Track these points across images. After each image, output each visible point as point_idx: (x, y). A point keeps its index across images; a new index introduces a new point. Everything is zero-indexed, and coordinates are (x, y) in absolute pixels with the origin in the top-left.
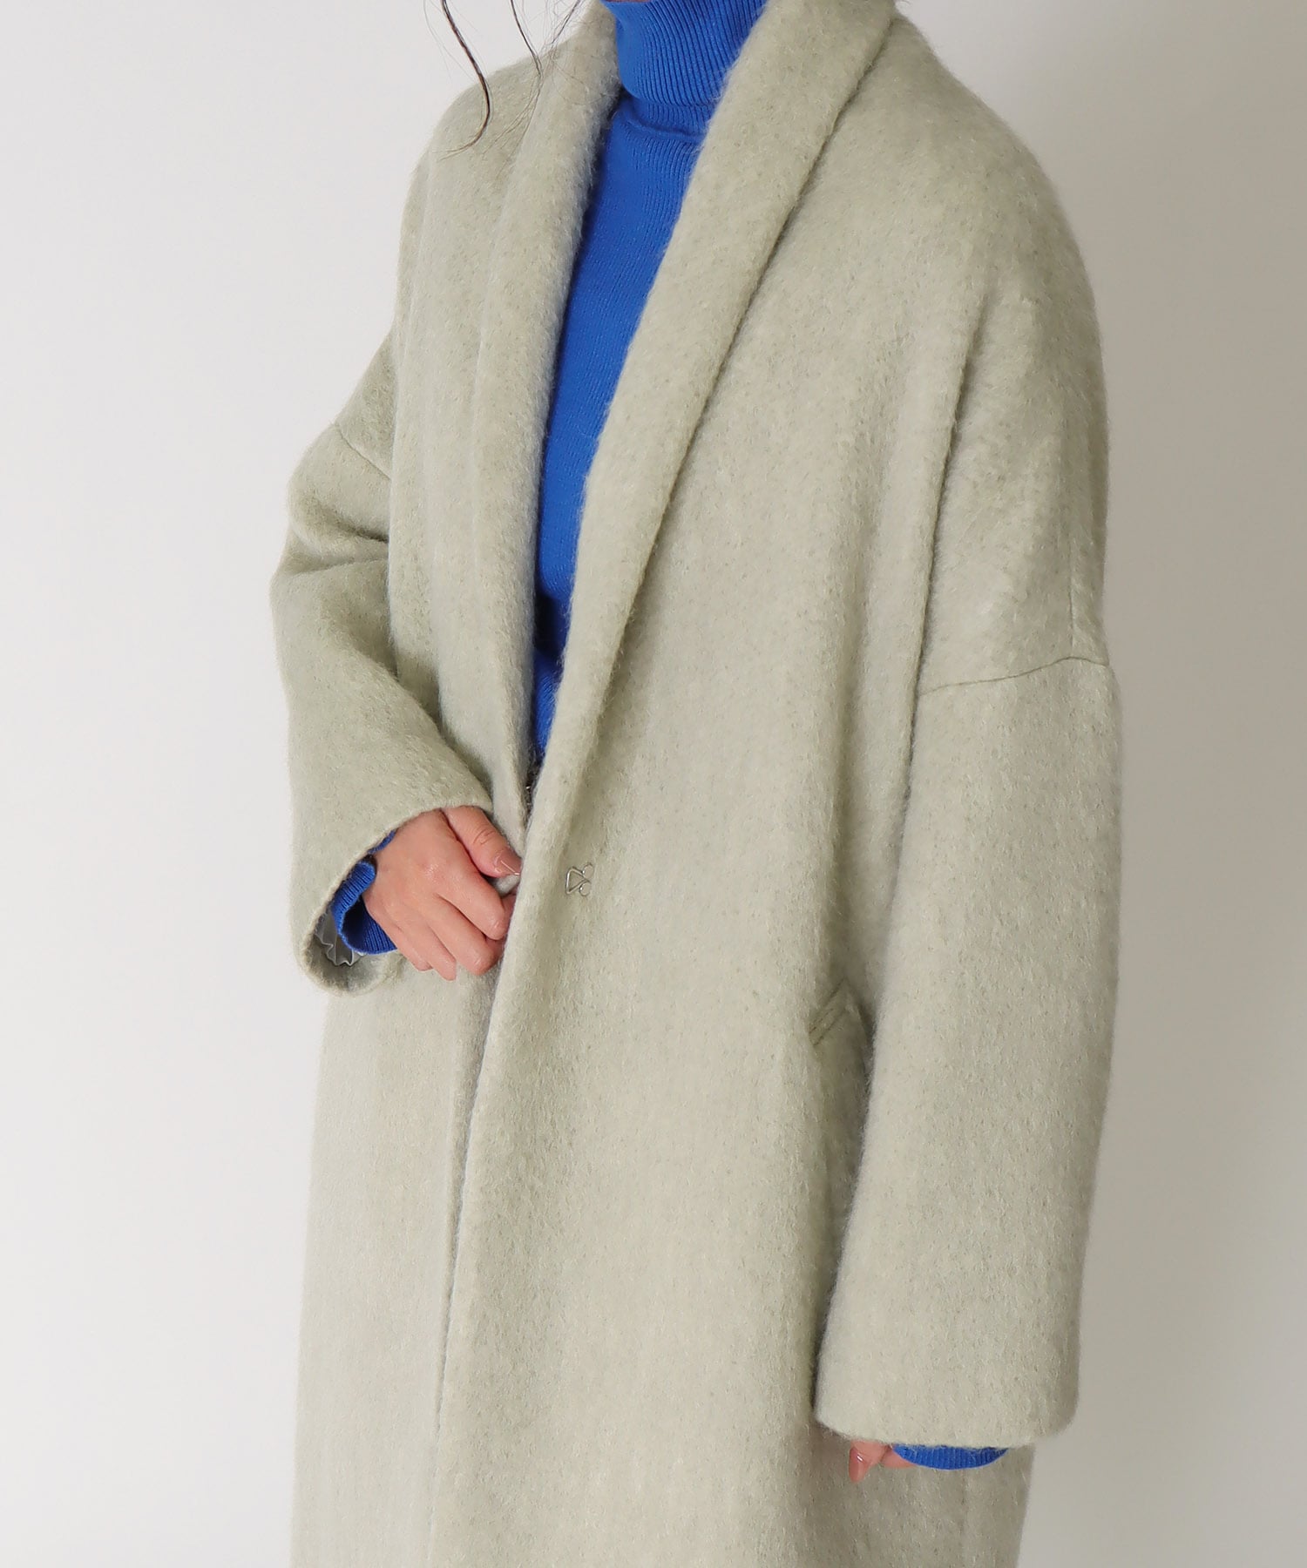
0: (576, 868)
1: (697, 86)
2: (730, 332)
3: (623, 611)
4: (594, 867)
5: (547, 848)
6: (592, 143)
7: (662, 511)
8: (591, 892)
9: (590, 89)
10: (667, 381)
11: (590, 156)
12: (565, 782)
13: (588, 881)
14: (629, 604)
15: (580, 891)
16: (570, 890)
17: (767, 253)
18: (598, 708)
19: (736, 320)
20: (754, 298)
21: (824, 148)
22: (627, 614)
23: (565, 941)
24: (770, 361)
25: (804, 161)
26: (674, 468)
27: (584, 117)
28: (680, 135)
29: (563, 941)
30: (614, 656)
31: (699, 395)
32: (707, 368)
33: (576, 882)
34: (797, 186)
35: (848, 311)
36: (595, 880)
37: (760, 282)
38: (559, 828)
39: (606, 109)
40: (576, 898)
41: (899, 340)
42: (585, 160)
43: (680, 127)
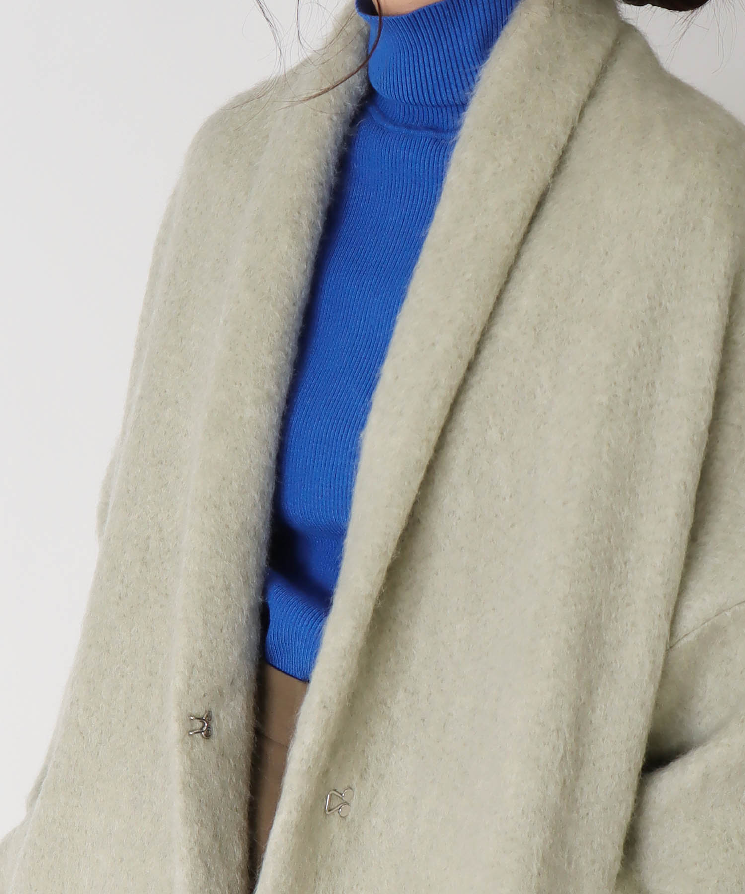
0: (335, 790)
1: (452, 89)
2: (492, 300)
3: (386, 552)
4: (353, 791)
5: (305, 768)
6: (334, 147)
7: (425, 462)
8: (350, 814)
9: (335, 99)
10: (433, 344)
11: (333, 159)
12: (325, 707)
13: (348, 804)
14: (392, 545)
15: (339, 812)
16: (329, 811)
17: (523, 230)
18: (359, 640)
19: (496, 290)
20: (511, 271)
21: (571, 137)
22: (390, 555)
23: (322, 857)
24: (535, 330)
25: (554, 148)
26: (438, 423)
27: (327, 123)
28: (431, 133)
29: (320, 857)
30: (376, 594)
31: (462, 357)
32: (470, 332)
33: (336, 802)
34: (550, 170)
35: (604, 284)
36: (353, 803)
37: (518, 256)
38: (317, 749)
39: (349, 117)
40: (335, 819)
41: (652, 309)
42: (327, 162)
43: (430, 124)
